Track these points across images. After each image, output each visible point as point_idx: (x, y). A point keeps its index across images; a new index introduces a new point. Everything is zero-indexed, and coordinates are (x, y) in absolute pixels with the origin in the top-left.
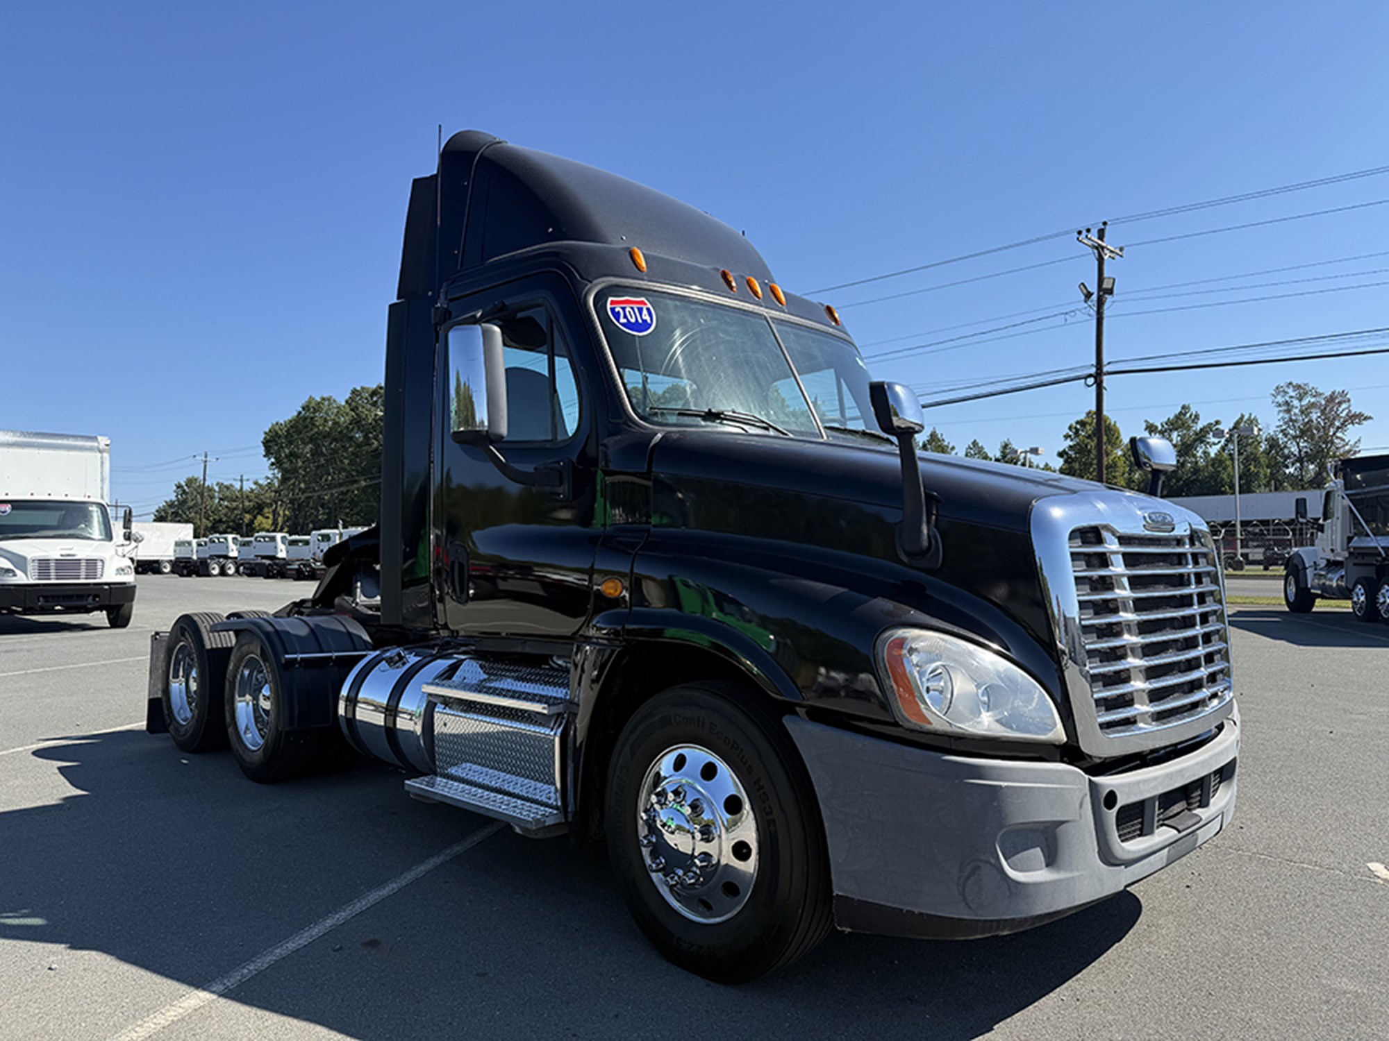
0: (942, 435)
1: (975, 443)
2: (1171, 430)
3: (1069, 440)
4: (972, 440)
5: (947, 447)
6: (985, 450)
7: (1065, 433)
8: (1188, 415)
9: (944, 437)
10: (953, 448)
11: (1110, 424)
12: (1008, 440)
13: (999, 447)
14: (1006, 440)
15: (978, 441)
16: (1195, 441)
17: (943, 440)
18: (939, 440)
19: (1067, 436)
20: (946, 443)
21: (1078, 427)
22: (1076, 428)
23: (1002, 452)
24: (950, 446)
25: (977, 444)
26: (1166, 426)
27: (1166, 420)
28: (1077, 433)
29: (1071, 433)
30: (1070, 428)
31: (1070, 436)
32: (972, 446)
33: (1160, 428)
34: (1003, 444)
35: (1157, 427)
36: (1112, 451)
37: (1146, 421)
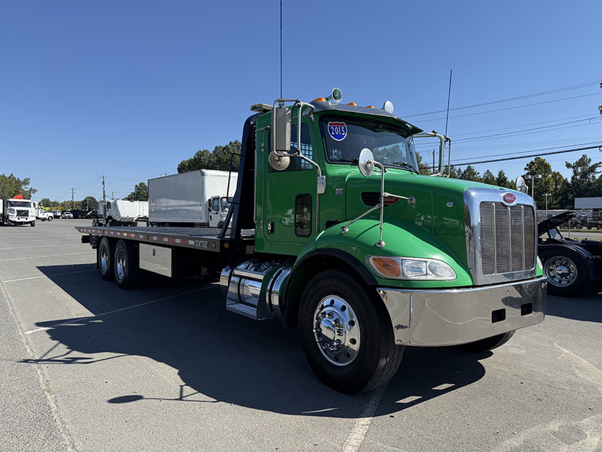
0: (473, 167)
1: (488, 171)
2: (578, 166)
3: (527, 170)
4: (487, 170)
5: (476, 173)
6: (492, 175)
7: (525, 167)
8: (585, 159)
9: (474, 168)
10: (478, 173)
11: (546, 163)
12: (502, 170)
13: (498, 173)
14: (501, 170)
15: (489, 170)
16: (589, 171)
17: (474, 170)
18: (472, 170)
19: (526, 169)
20: (475, 171)
21: (531, 164)
22: (530, 165)
23: (499, 175)
24: (477, 172)
25: (489, 172)
26: (575, 164)
27: (576, 161)
28: (530, 167)
29: (528, 167)
30: (527, 165)
31: (527, 169)
32: (486, 173)
33: (573, 165)
34: (500, 172)
35: (571, 165)
36: (547, 176)
37: (566, 162)
